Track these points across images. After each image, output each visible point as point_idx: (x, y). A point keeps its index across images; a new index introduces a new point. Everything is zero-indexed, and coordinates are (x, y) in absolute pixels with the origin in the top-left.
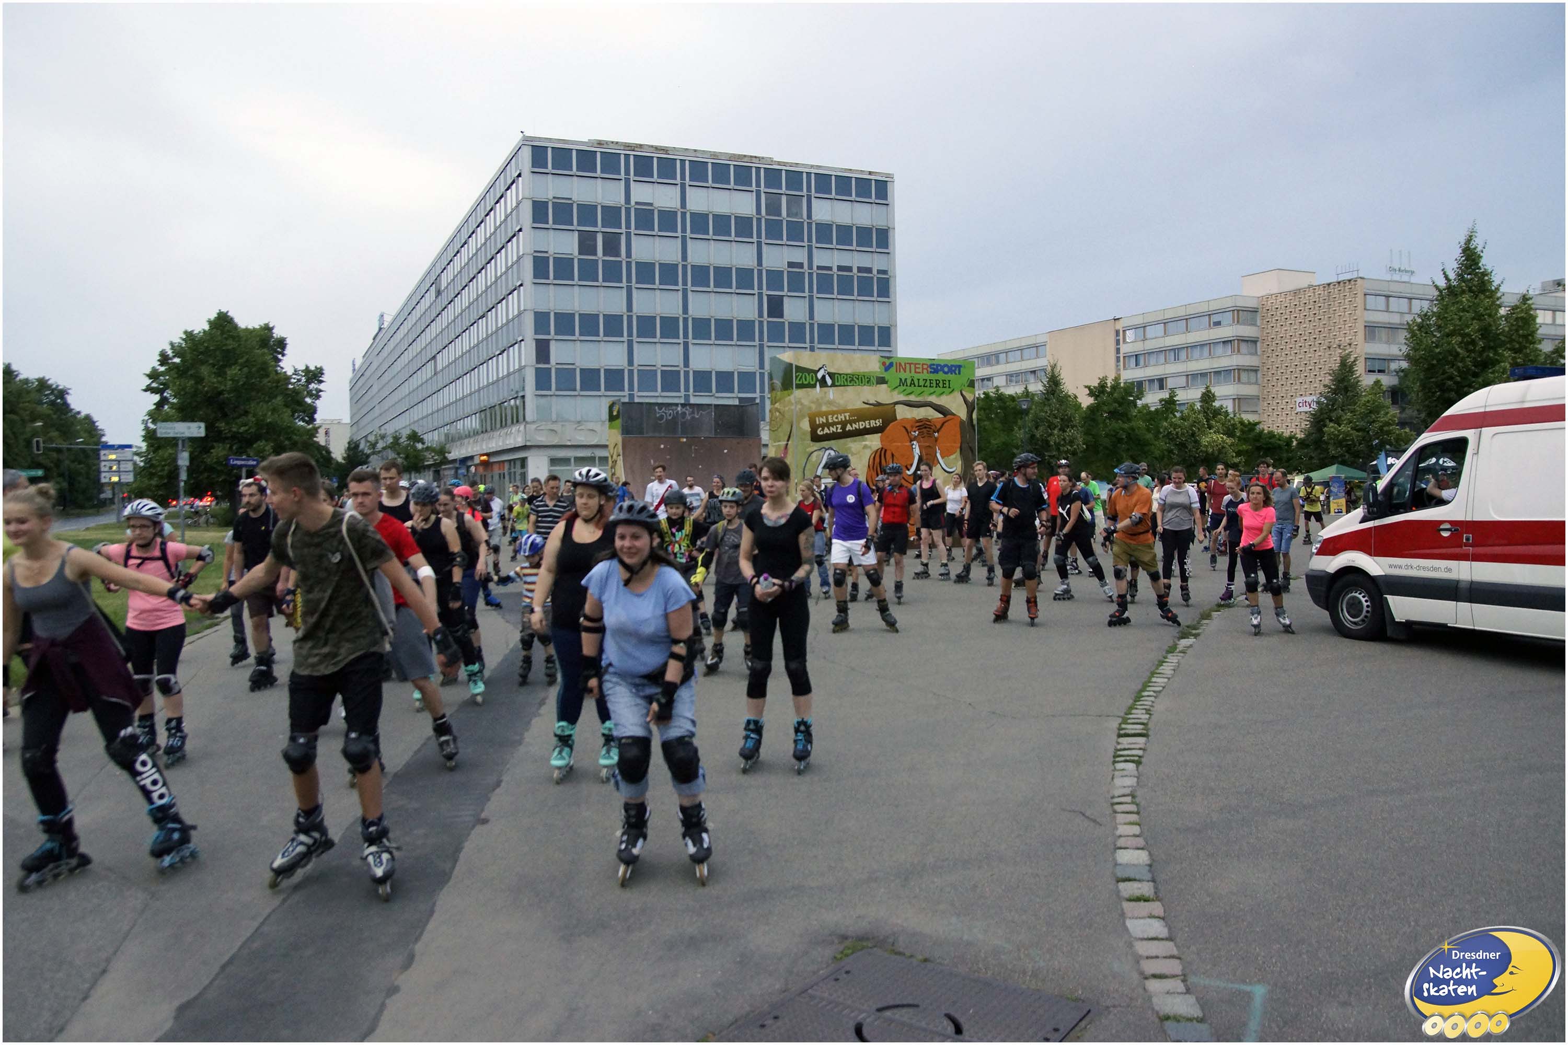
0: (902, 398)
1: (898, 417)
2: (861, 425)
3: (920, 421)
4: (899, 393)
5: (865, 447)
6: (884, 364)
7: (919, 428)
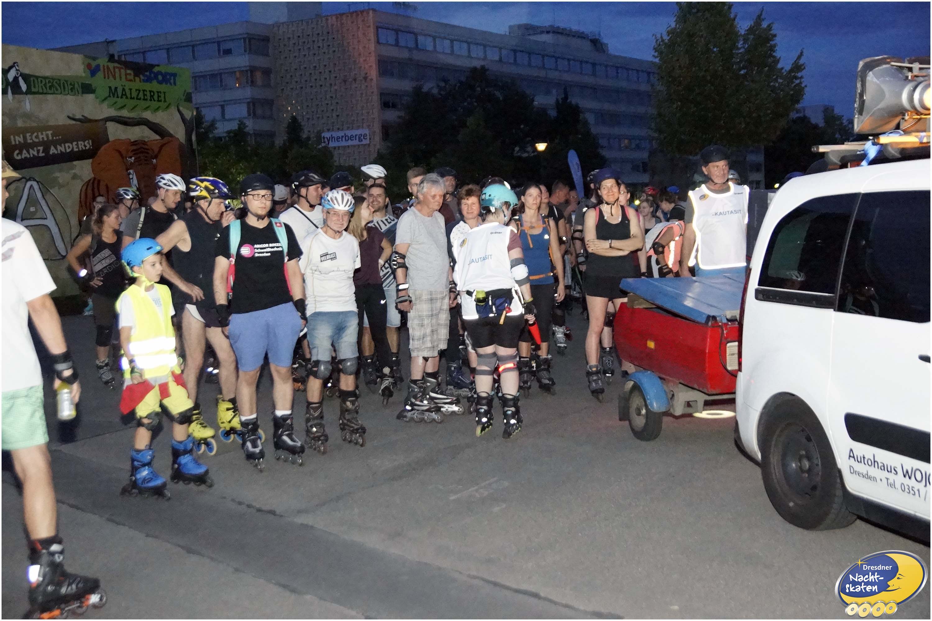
0: (113, 113)
1: (111, 138)
2: (67, 148)
3: (134, 143)
4: (110, 106)
5: (75, 177)
6: (89, 66)
7: (135, 152)
